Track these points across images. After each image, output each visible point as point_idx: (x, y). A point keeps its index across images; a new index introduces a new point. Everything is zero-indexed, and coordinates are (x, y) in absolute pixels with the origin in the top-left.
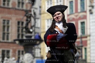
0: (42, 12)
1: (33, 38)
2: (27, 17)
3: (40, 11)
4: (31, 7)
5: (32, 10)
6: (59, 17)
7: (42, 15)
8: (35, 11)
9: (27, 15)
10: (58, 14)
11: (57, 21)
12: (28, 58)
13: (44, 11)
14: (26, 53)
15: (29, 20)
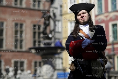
0: (63, 12)
1: (53, 45)
3: (61, 11)
4: (50, 7)
5: (51, 10)
7: (64, 17)
9: (45, 16)
12: (47, 70)
13: (66, 11)
14: (44, 64)
15: (47, 22)
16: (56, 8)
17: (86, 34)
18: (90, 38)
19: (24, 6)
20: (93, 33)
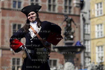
1: (74, 45)
2: (67, 22)
3: (90, 15)
4: (80, 12)
5: (81, 14)
6: (33, 17)
7: (92, 20)
8: (84, 15)
10: (32, 14)
11: (32, 21)
13: (93, 16)
15: (69, 25)
16: (85, 13)
17: (35, 29)
18: (37, 33)
19: (57, 11)
20: (40, 29)
